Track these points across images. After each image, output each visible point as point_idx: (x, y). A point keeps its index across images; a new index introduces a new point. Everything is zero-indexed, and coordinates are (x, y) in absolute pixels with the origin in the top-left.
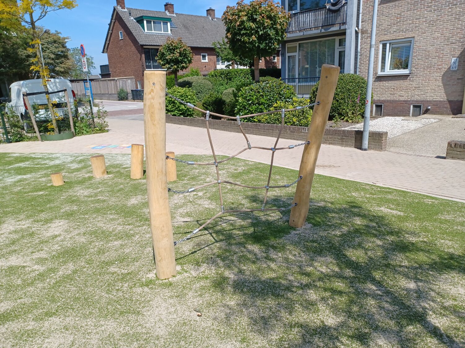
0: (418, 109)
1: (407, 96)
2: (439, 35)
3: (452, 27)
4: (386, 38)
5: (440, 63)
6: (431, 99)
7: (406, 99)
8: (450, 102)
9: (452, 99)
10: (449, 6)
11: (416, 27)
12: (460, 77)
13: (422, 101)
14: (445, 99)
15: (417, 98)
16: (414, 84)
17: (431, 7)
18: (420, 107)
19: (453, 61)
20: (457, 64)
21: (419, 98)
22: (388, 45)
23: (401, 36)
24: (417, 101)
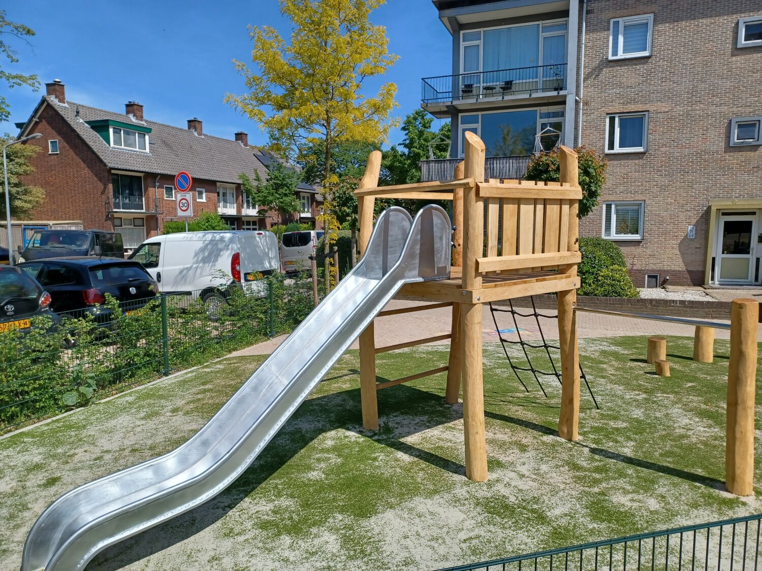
0: (654, 280)
1: (642, 264)
2: (673, 201)
3: (685, 195)
4: (611, 198)
5: (675, 230)
6: (669, 268)
7: (639, 268)
8: (689, 272)
9: (691, 268)
10: (680, 173)
11: (646, 190)
12: (698, 246)
13: (658, 271)
14: (684, 269)
15: (652, 267)
16: (648, 252)
17: (661, 171)
18: (656, 277)
19: (689, 229)
20: (694, 232)
21: (654, 267)
22: (613, 206)
23: (629, 197)
24: (653, 271)
